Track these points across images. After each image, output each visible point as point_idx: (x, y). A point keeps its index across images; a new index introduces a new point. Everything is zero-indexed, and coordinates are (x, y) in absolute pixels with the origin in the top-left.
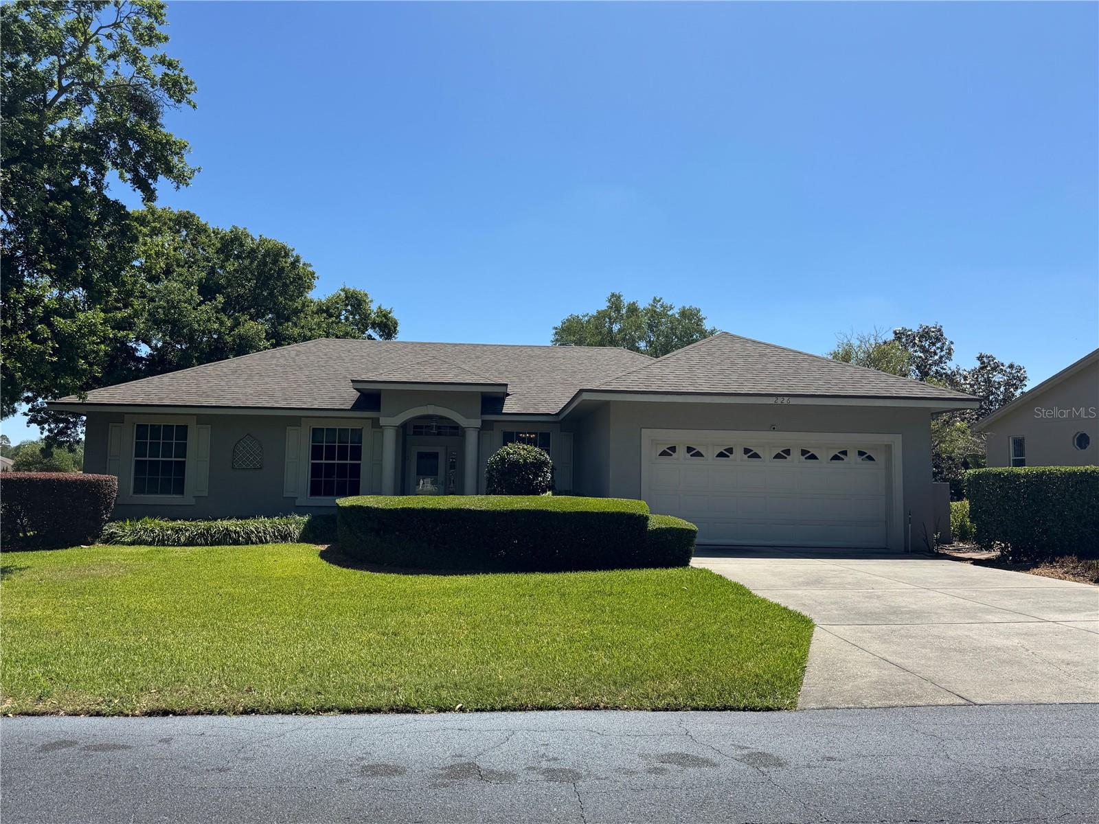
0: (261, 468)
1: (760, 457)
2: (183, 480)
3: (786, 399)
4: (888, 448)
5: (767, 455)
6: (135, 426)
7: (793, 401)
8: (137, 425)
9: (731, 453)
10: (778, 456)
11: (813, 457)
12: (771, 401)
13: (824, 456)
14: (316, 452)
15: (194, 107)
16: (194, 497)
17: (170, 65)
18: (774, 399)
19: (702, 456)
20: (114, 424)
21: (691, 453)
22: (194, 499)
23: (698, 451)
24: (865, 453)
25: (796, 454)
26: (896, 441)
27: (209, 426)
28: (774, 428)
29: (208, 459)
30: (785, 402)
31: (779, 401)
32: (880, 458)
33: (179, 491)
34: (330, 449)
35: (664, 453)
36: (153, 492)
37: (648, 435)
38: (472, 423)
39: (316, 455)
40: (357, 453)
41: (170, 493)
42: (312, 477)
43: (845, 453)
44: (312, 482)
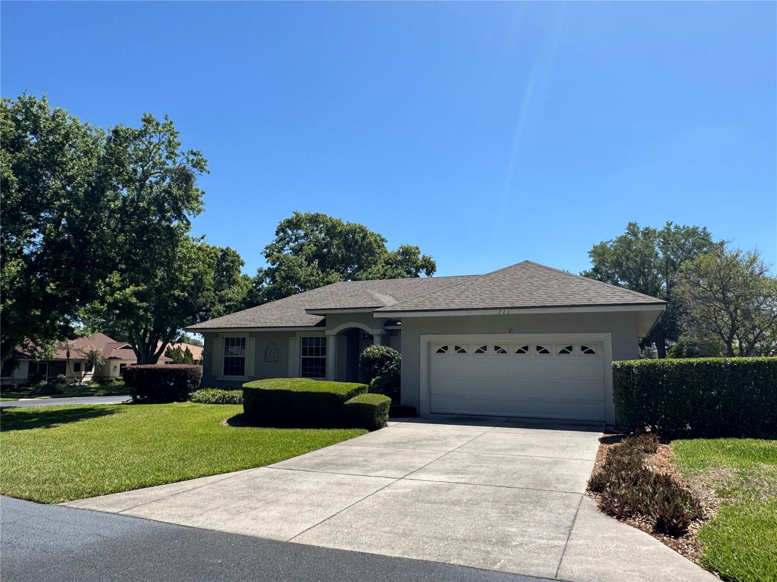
0: (277, 361)
1: (507, 352)
2: (244, 367)
3: (507, 310)
4: (603, 343)
5: (511, 351)
7: (512, 312)
8: (225, 339)
9: (486, 350)
10: (519, 351)
11: (546, 351)
12: (496, 312)
13: (554, 351)
15: (209, 173)
16: (248, 377)
17: (195, 154)
18: (498, 311)
19: (465, 352)
20: (215, 340)
21: (459, 351)
23: (463, 349)
24: (586, 348)
26: (606, 338)
27: (255, 338)
28: (510, 332)
29: (254, 356)
30: (506, 313)
31: (502, 312)
32: (598, 351)
33: (243, 374)
34: (311, 350)
35: (440, 351)
36: (232, 374)
37: (425, 339)
38: (376, 332)
39: (304, 353)
40: (324, 351)
41: (238, 375)
42: (303, 366)
43: (570, 348)
44: (303, 369)
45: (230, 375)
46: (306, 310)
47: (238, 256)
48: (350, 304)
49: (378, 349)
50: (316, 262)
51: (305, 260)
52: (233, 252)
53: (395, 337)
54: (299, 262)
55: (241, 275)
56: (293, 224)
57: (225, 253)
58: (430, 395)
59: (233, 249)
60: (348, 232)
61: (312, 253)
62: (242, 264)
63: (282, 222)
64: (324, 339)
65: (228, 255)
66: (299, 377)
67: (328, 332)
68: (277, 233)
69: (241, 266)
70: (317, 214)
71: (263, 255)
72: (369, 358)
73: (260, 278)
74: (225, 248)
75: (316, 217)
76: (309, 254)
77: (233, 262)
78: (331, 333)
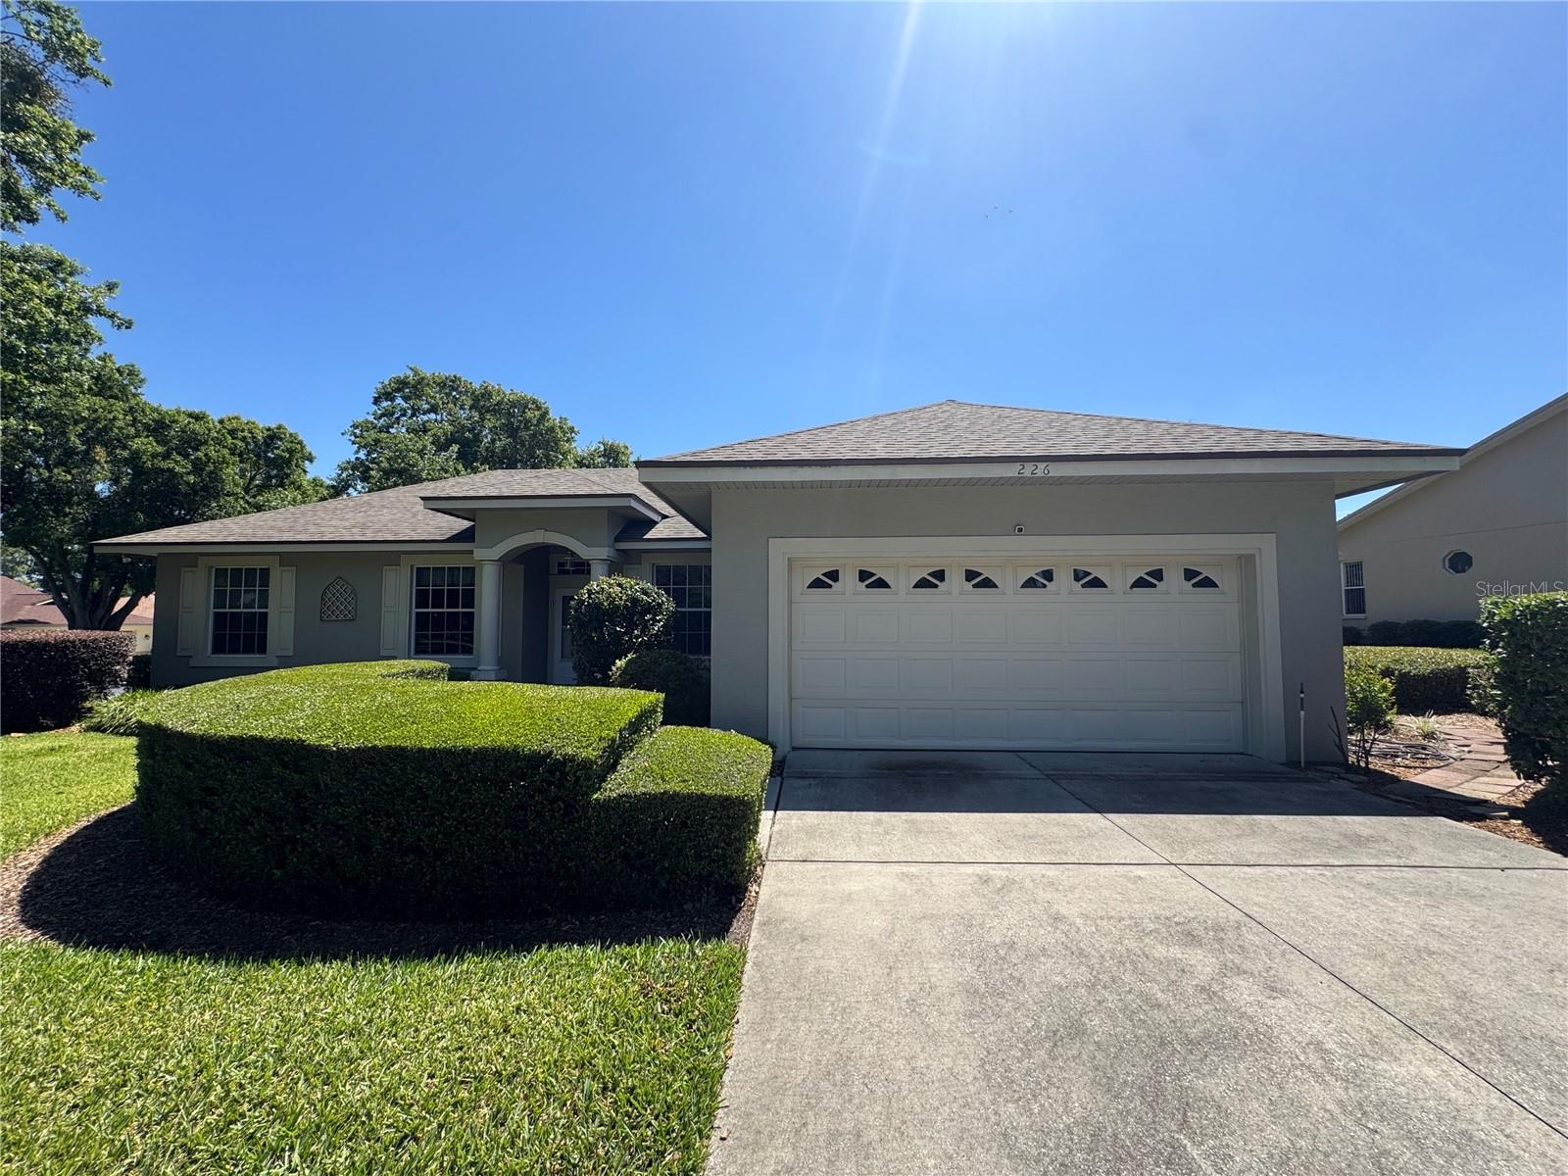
0: (353, 620)
1: (995, 586)
2: (265, 635)
3: (1042, 466)
4: (1246, 562)
5: (1009, 582)
6: (214, 570)
7: (1057, 470)
8: (217, 569)
9: (942, 579)
10: (1030, 584)
11: (1097, 583)
12: (1011, 471)
13: (1119, 581)
14: (422, 599)
16: (277, 657)
18: (1018, 466)
19: (887, 586)
20: (187, 569)
21: (867, 583)
22: (276, 659)
23: (880, 578)
24: (1200, 574)
25: (1064, 580)
26: (1265, 548)
27: (294, 568)
28: (1020, 530)
29: (293, 609)
30: (1039, 473)
31: (1028, 470)
32: (1227, 581)
33: (263, 650)
34: (438, 594)
35: (817, 584)
36: (234, 650)
37: (780, 550)
38: (596, 553)
39: (422, 601)
40: (469, 598)
41: (252, 652)
42: (417, 630)
43: (1158, 575)
44: (417, 636)
45: (230, 652)
46: (423, 498)
47: (300, 443)
48: (536, 489)
49: (619, 585)
50: (455, 448)
51: (433, 443)
52: (291, 435)
53: (636, 566)
54: (419, 445)
55: (309, 477)
56: (408, 388)
57: (273, 436)
58: (791, 699)
59: (291, 430)
60: (514, 405)
61: (445, 434)
62: (311, 459)
63: (387, 382)
64: (470, 573)
65: (281, 439)
66: (409, 658)
67: (480, 554)
68: (376, 401)
69: (307, 462)
70: (455, 377)
71: (347, 437)
72: (598, 606)
73: (342, 480)
74: (273, 426)
75: (453, 382)
76: (439, 438)
77: (291, 452)
78: (487, 556)
